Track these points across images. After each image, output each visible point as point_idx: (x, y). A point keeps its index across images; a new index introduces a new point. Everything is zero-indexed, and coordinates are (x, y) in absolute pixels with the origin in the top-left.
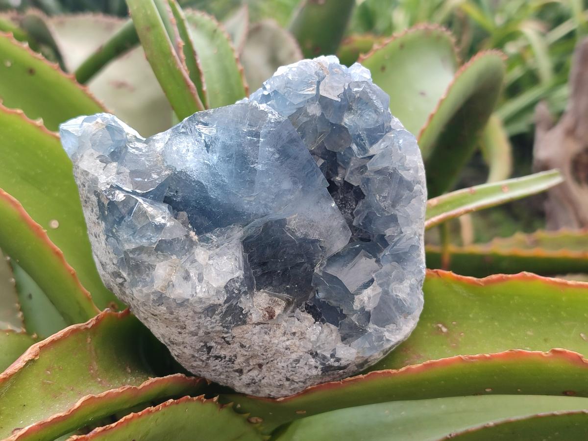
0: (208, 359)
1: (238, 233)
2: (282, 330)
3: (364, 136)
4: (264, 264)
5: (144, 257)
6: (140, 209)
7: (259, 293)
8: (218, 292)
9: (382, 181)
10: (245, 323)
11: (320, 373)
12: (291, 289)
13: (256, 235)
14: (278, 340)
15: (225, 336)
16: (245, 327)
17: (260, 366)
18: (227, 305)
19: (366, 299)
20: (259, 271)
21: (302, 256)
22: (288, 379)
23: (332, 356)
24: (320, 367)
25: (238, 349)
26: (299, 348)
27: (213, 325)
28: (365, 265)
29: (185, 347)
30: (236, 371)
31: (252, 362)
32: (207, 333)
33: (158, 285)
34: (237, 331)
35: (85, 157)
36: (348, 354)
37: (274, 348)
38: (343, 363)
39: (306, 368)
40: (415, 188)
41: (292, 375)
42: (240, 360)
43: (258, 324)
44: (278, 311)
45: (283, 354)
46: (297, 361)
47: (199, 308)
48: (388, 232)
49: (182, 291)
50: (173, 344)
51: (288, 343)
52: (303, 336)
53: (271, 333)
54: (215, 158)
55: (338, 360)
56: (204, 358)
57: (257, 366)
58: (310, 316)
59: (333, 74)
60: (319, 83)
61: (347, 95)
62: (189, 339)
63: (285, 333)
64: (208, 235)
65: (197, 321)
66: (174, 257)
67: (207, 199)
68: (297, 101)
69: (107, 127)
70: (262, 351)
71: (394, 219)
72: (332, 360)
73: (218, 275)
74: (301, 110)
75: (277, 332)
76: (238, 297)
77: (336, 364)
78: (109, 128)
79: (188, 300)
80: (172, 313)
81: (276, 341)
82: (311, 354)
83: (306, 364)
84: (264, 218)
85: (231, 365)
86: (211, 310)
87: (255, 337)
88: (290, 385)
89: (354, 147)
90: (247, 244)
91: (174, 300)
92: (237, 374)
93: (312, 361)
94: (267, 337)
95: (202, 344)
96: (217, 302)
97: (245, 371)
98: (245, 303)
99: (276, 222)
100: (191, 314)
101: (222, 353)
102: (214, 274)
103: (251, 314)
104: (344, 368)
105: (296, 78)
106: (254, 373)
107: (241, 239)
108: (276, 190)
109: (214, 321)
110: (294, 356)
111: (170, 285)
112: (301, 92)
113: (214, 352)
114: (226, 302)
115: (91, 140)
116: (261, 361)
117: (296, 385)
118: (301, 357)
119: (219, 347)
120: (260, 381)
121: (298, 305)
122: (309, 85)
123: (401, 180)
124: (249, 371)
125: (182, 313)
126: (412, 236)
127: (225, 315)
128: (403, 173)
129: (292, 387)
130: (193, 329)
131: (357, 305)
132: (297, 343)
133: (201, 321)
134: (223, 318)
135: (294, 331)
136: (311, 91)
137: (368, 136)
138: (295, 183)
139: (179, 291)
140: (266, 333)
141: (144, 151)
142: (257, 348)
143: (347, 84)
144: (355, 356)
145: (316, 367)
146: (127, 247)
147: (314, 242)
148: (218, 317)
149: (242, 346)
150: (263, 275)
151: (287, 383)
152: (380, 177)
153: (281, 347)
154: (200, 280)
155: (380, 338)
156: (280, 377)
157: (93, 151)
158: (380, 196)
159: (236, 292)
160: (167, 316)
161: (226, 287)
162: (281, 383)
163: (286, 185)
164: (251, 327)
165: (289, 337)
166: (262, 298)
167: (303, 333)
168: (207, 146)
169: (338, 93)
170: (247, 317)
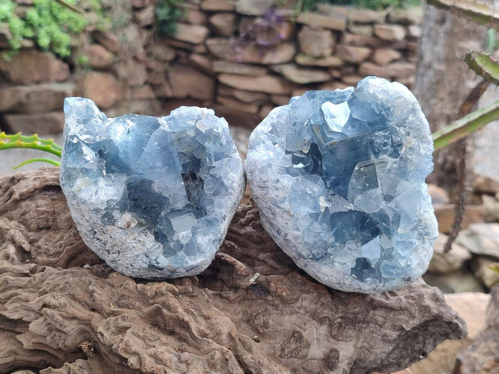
0: (94, 238)
1: (124, 178)
2: (133, 237)
3: (213, 155)
4: (136, 200)
5: (74, 173)
6: (81, 150)
7: (127, 213)
8: (102, 203)
9: (211, 180)
10: (114, 225)
11: (147, 267)
12: (147, 218)
13: (135, 183)
14: (130, 241)
15: (103, 228)
16: (113, 227)
17: (119, 252)
18: (106, 211)
19: (181, 236)
20: (132, 203)
21: (158, 203)
22: (131, 265)
23: (155, 260)
24: (148, 263)
25: (108, 239)
26: (140, 250)
27: (97, 220)
28: (189, 220)
29: (83, 227)
30: (107, 251)
31: (116, 249)
32: (94, 223)
33: (75, 189)
34: (109, 228)
35: (71, 117)
36: (164, 261)
37: (127, 244)
38: (160, 266)
39: (141, 261)
40: (229, 191)
41: (134, 263)
42: (109, 245)
43: (121, 228)
44: (133, 225)
45: (130, 249)
46: (137, 256)
47: (91, 208)
48: (208, 208)
49: (84, 195)
50: (79, 224)
51: (135, 244)
52: (144, 244)
53: (127, 236)
54: (130, 138)
55: (158, 263)
56: (92, 237)
57: (117, 252)
58: (153, 237)
59: (207, 118)
60: (197, 121)
61: (210, 131)
62: (85, 223)
63: (135, 239)
64: (111, 175)
65: (90, 214)
66: (87, 178)
67: (117, 157)
68: (184, 126)
69: (87, 106)
70: (120, 244)
71: (212, 202)
72: (155, 262)
73: (105, 194)
74: (184, 131)
75: (130, 237)
76: (113, 209)
77: (156, 265)
78: (87, 107)
79: (86, 201)
80: (79, 206)
81: (129, 241)
82: (146, 255)
83: (141, 259)
84: (141, 176)
85: (104, 246)
86: (97, 211)
87: (118, 235)
88: (132, 269)
89: (208, 160)
90: (130, 186)
91: (81, 199)
92: (107, 253)
93: (145, 259)
94: (124, 237)
95: (91, 229)
96: (101, 208)
97: (111, 253)
98: (116, 214)
99: (149, 181)
100: (87, 209)
101: (101, 238)
102: (103, 193)
103: (118, 221)
104: (161, 269)
105: (185, 114)
106: (115, 255)
107: (126, 182)
108: (151, 164)
109: (98, 217)
110: (136, 253)
111: (80, 190)
112: (188, 122)
113: (96, 236)
114: (105, 209)
115: (76, 110)
116: (120, 250)
117: (135, 270)
118: (140, 254)
119: (99, 233)
120: (118, 261)
121: (149, 229)
122: (192, 120)
123: (222, 184)
124: (113, 253)
125: (83, 207)
126: (219, 214)
127: (104, 216)
128: (224, 180)
129: (133, 270)
130: (88, 218)
131: (175, 238)
132: (140, 246)
133: (91, 215)
134: (102, 218)
135: (140, 239)
136: (192, 123)
137: (215, 156)
138: (164, 165)
139: (83, 195)
140: (124, 235)
141: (99, 124)
142: (118, 241)
143: (213, 126)
144: (167, 264)
145: (146, 263)
146: (69, 166)
147: (166, 198)
148: (100, 216)
149: (111, 237)
150: (134, 205)
151: (131, 267)
152: (211, 178)
153: (131, 245)
154: (96, 194)
155: (182, 259)
156: (127, 262)
157: (75, 115)
158: (206, 187)
159: (112, 206)
160: (77, 207)
161: (108, 201)
162: (128, 266)
163: (159, 164)
164: (117, 228)
165: (137, 241)
166: (127, 216)
167: (144, 243)
168: (129, 132)
169: (206, 129)
170: (116, 222)
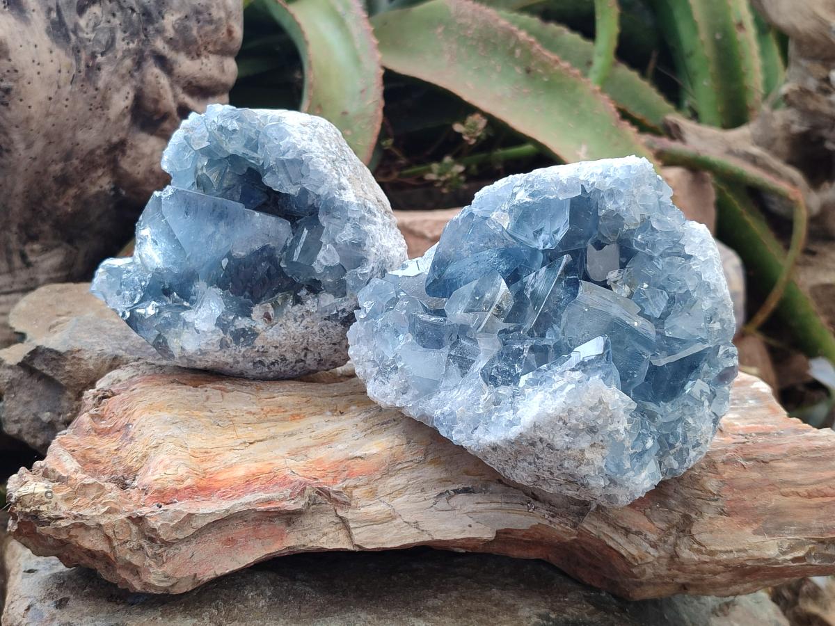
7: (254, 309)
10: (257, 334)
16: (260, 337)
25: (277, 351)
34: (259, 342)
39: (331, 330)
42: (288, 355)
44: (271, 312)
45: (307, 333)
46: (322, 330)
48: (310, 202)
49: (192, 348)
51: (303, 324)
54: (163, 245)
78: (109, 271)
82: (325, 319)
83: (328, 328)
85: (288, 362)
86: (223, 344)
87: (276, 337)
89: (251, 161)
90: (222, 285)
93: (331, 324)
94: (284, 332)
96: (221, 337)
97: (303, 359)
98: (241, 323)
103: (254, 327)
106: (310, 356)
109: (234, 348)
110: (316, 329)
113: (267, 363)
114: (225, 333)
116: (302, 346)
118: (321, 326)
119: (263, 358)
124: (305, 356)
127: (236, 340)
132: (309, 320)
134: (238, 343)
137: (251, 149)
142: (286, 342)
143: (208, 127)
147: (263, 248)
148: (234, 345)
149: (276, 347)
163: (211, 229)
164: (265, 334)
165: (300, 320)
166: (257, 311)
167: (307, 311)
168: (155, 242)
169: (206, 139)
170: (254, 330)
